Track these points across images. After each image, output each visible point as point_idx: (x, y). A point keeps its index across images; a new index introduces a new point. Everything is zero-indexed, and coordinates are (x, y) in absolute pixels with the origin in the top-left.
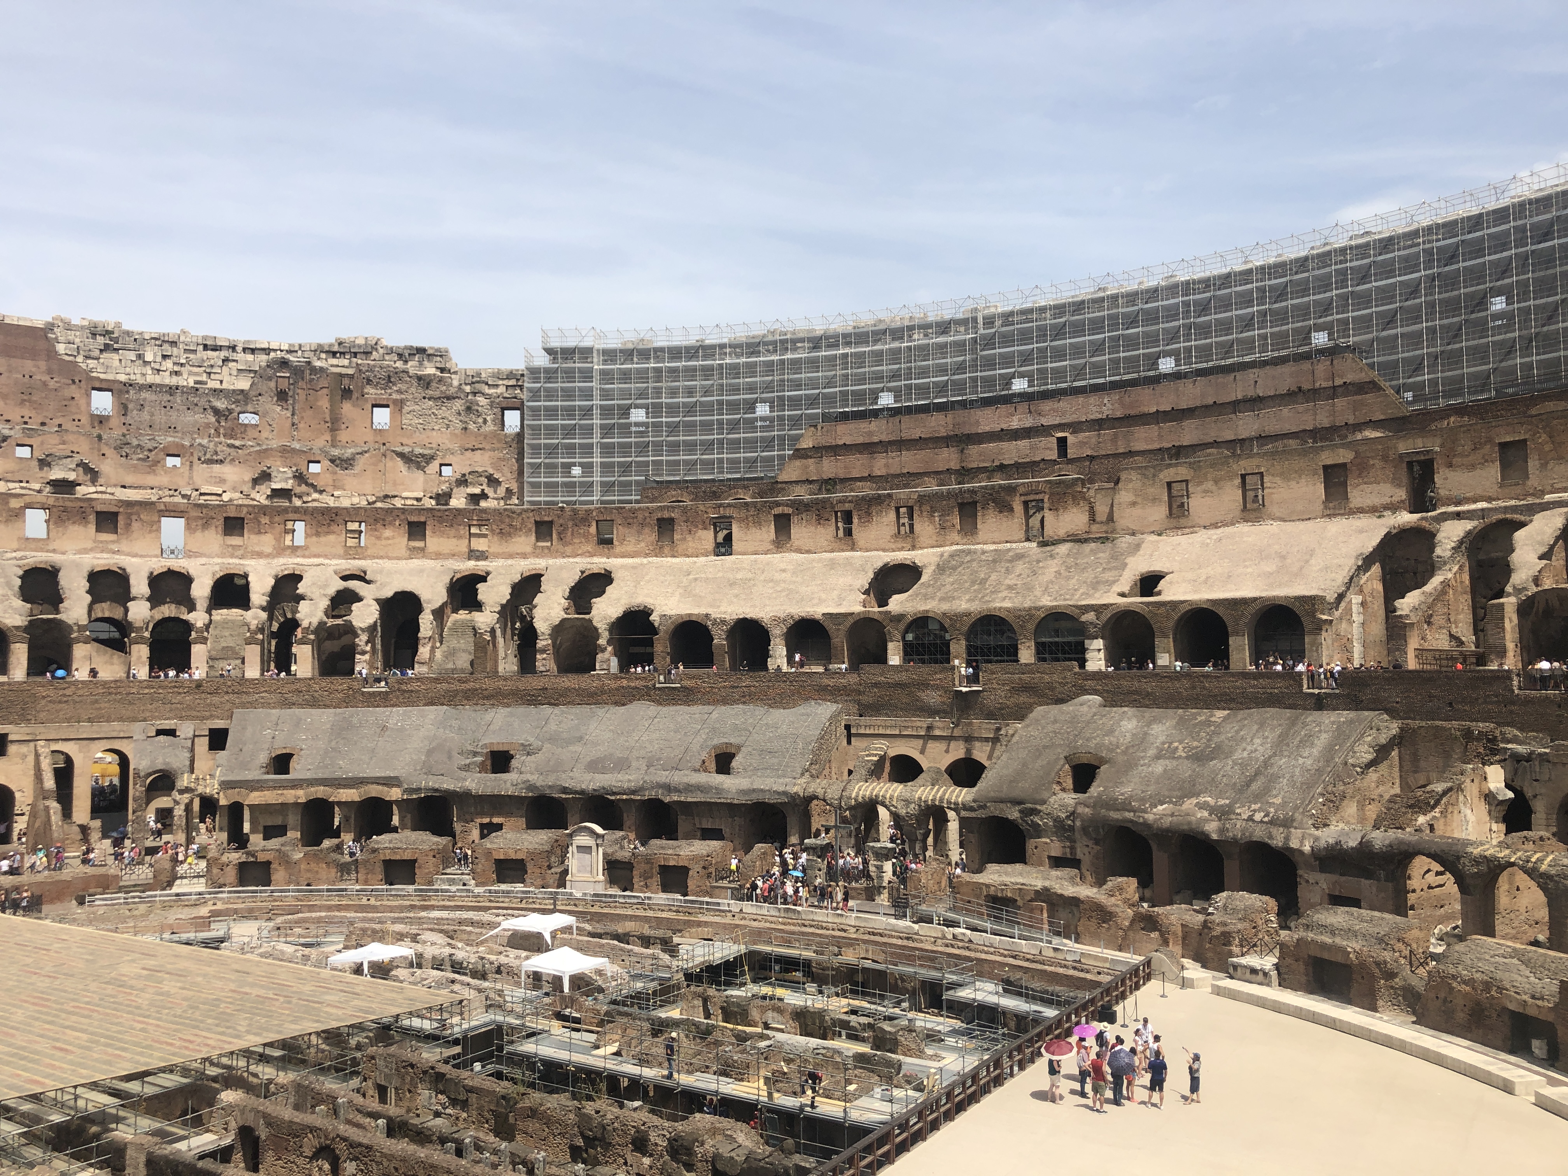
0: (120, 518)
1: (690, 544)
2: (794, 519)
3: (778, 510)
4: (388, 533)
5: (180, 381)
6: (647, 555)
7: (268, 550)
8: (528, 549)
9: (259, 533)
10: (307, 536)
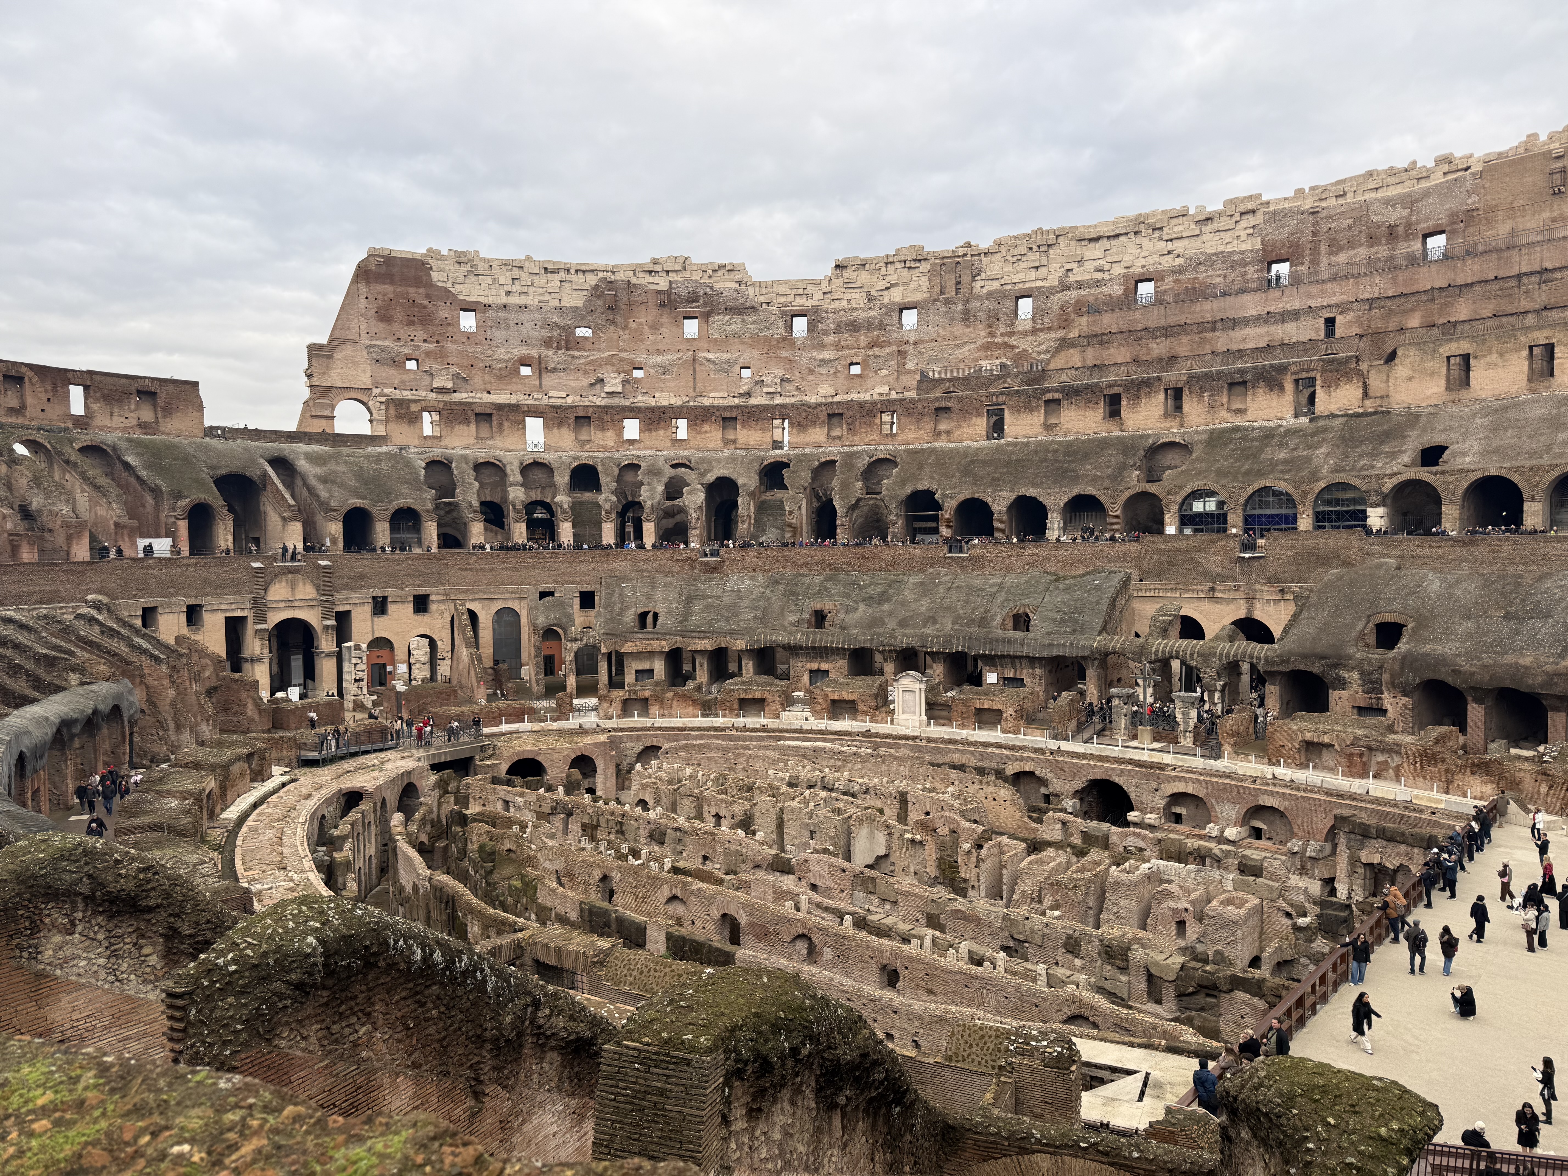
0: (494, 418)
1: (965, 430)
2: (1064, 404)
3: (1048, 396)
4: (706, 428)
5: (528, 300)
6: (926, 441)
7: (610, 443)
8: (822, 437)
9: (603, 429)
10: (641, 431)
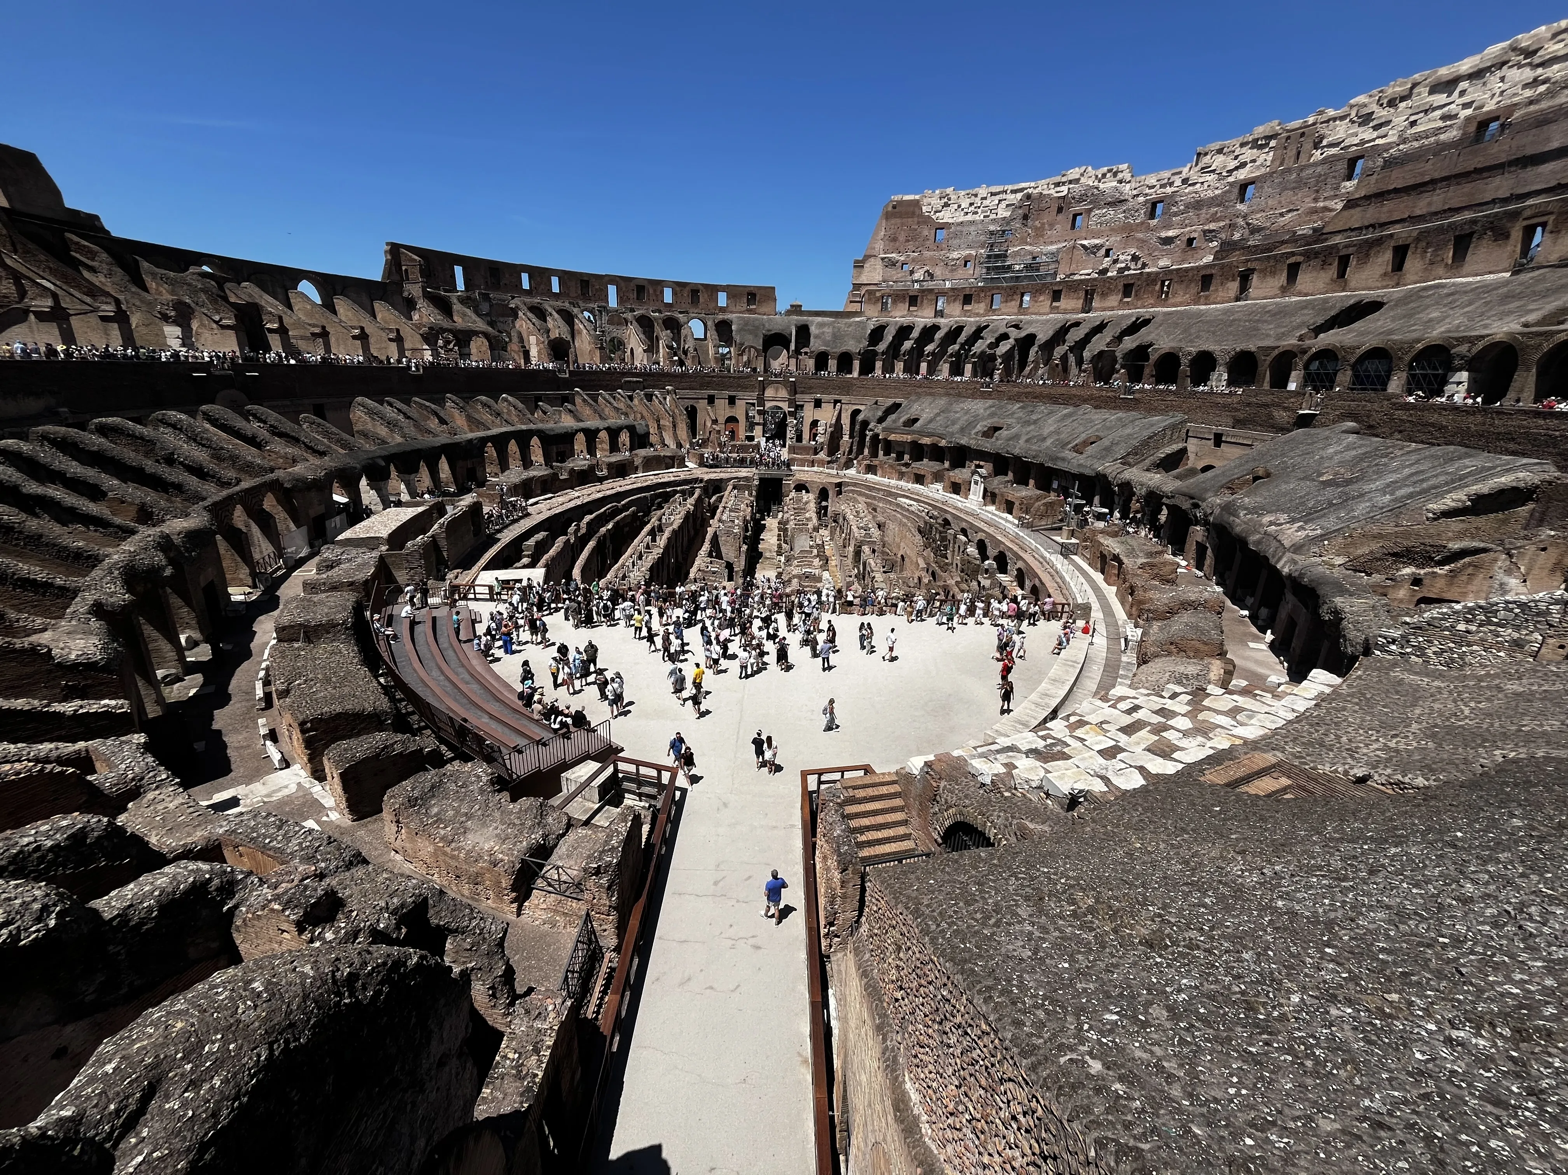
0: (919, 298)
1: (1221, 294)
2: (1303, 266)
3: (1292, 260)
4: (1042, 298)
5: (977, 217)
6: (1188, 304)
7: (982, 312)
8: (1116, 304)
9: (979, 302)
10: (1001, 303)
